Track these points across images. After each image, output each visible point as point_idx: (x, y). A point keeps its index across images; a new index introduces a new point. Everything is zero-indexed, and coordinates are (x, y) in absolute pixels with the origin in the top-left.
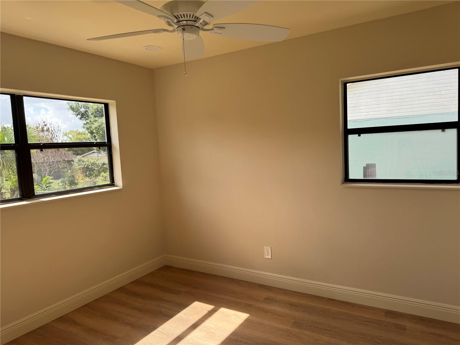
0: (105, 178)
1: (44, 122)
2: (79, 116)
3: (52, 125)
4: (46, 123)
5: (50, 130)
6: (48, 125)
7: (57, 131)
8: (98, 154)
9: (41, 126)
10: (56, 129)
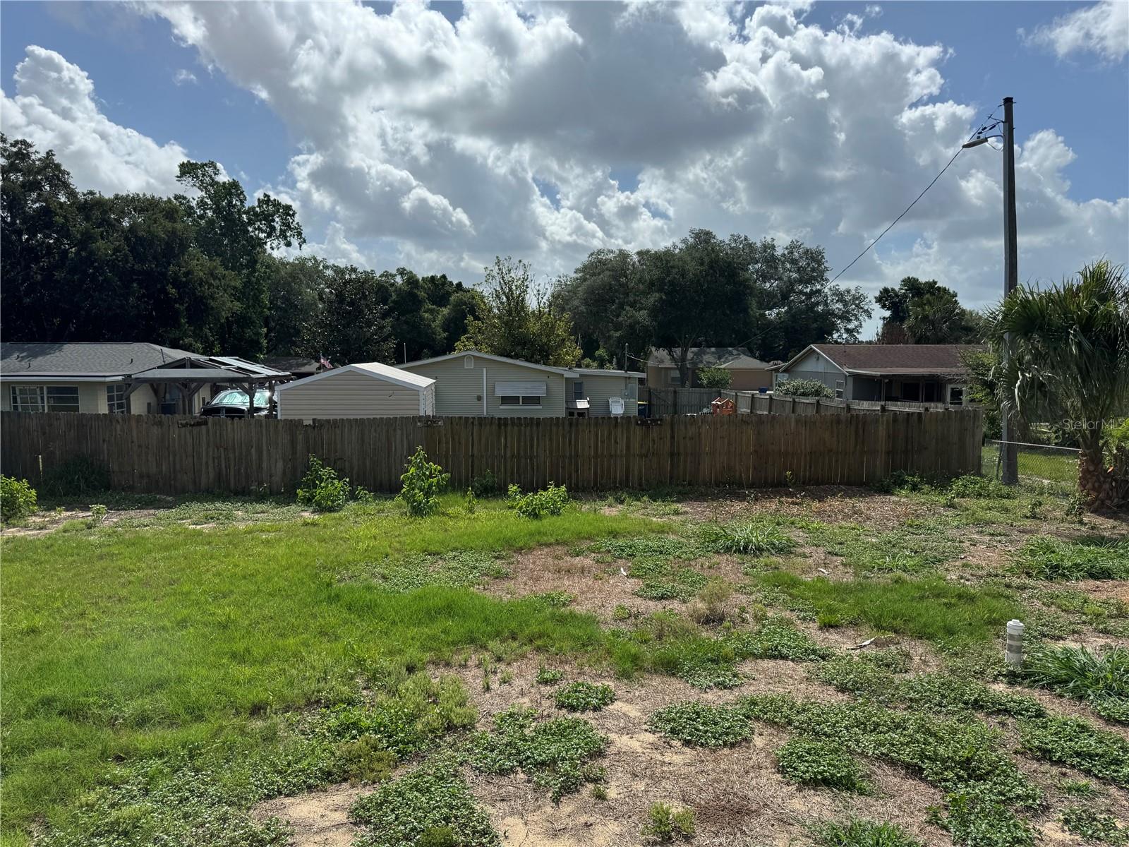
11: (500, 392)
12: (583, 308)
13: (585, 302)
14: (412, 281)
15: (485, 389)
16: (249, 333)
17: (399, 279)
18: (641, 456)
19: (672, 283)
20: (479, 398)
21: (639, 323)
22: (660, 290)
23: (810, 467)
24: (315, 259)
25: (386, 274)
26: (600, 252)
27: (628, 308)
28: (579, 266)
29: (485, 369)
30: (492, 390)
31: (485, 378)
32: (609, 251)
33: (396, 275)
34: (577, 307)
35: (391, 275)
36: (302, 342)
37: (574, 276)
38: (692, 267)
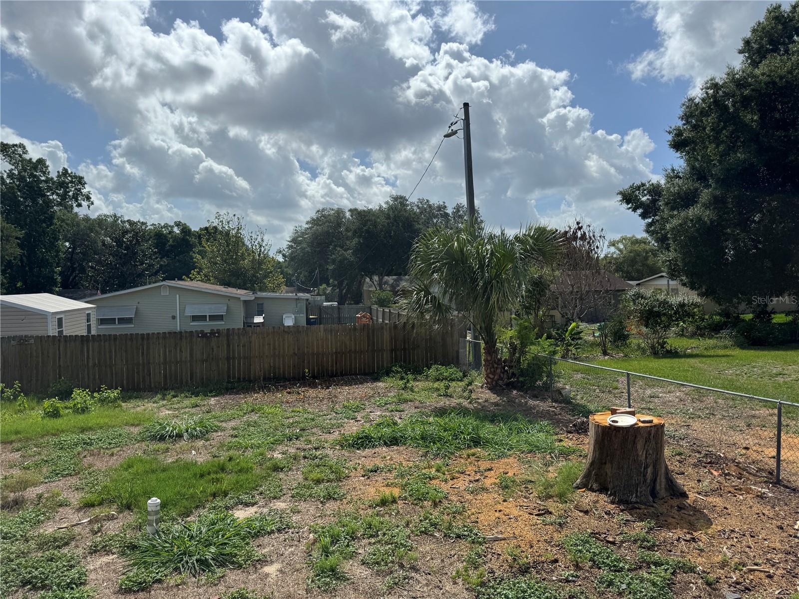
0: (683, 331)
1: (578, 223)
2: (639, 211)
3: (591, 228)
4: (580, 225)
5: (587, 237)
6: (584, 227)
7: (599, 238)
8: (668, 281)
9: (572, 230)
10: (597, 235)
11: (190, 311)
12: (308, 249)
13: (311, 244)
14: (186, 230)
15: (178, 310)
16: (45, 271)
17: (176, 230)
18: (203, 361)
19: (368, 231)
20: (174, 317)
21: (347, 259)
22: (360, 236)
23: (336, 364)
24: (115, 216)
25: (166, 226)
26: (323, 210)
27: (338, 249)
28: (309, 219)
29: (178, 296)
30: (182, 311)
31: (178, 304)
32: (330, 209)
33: (173, 227)
34: (305, 248)
35: (170, 226)
36: (87, 277)
37: (307, 226)
38: (382, 220)
